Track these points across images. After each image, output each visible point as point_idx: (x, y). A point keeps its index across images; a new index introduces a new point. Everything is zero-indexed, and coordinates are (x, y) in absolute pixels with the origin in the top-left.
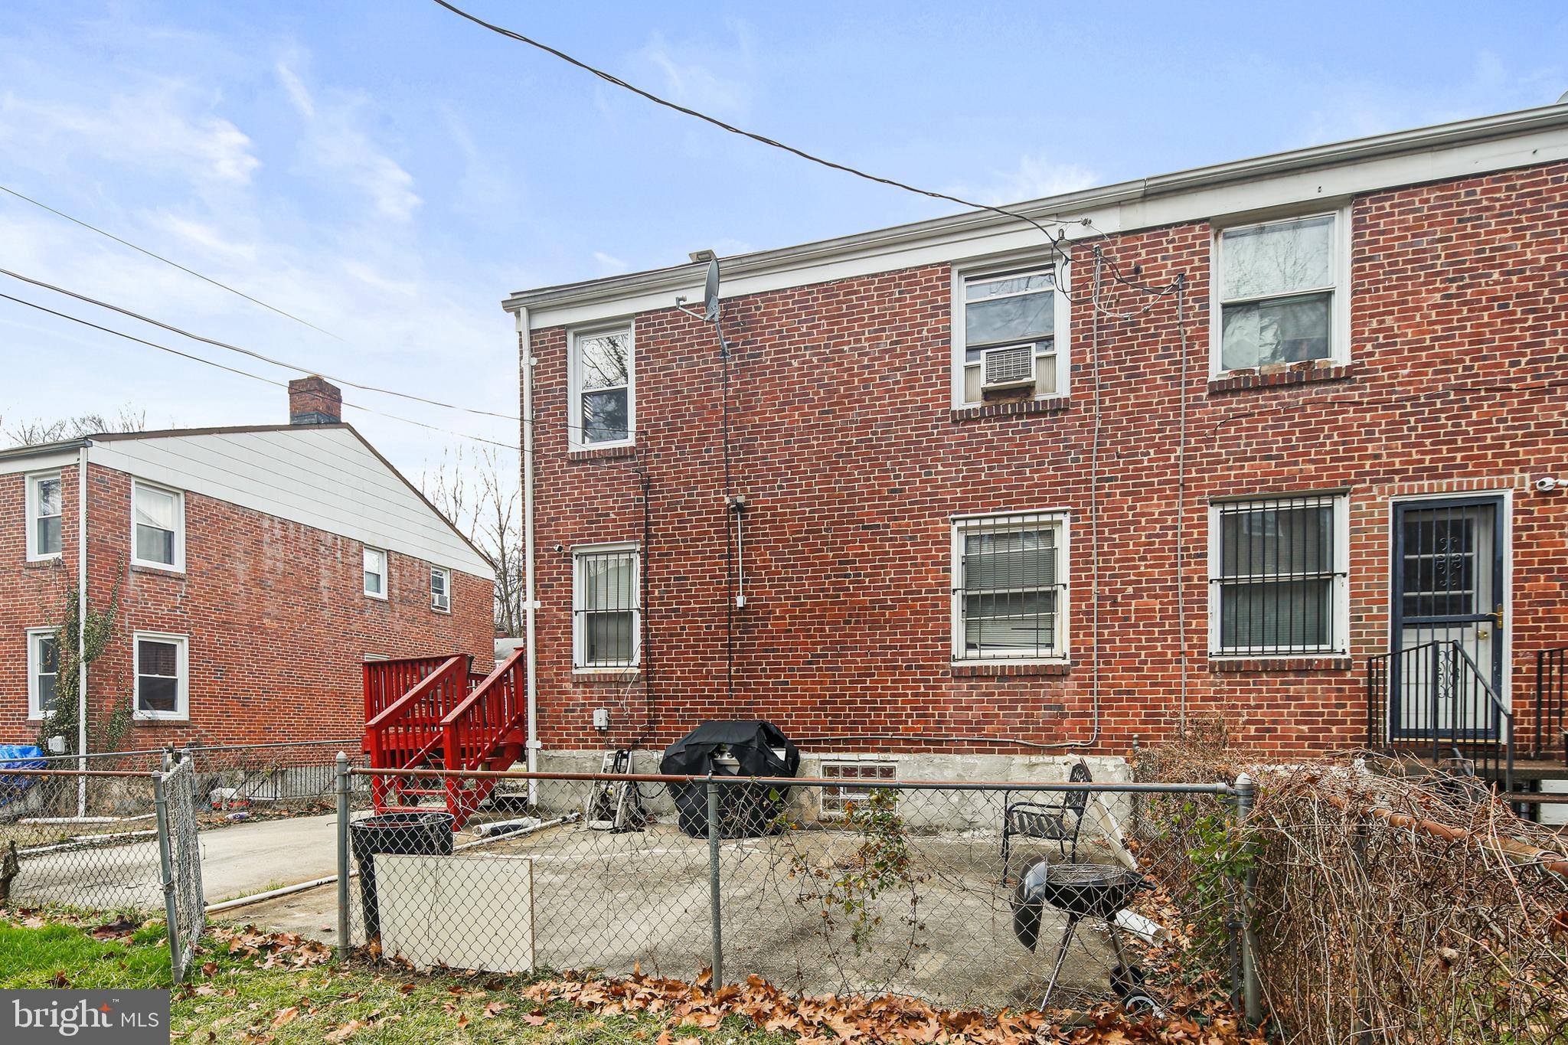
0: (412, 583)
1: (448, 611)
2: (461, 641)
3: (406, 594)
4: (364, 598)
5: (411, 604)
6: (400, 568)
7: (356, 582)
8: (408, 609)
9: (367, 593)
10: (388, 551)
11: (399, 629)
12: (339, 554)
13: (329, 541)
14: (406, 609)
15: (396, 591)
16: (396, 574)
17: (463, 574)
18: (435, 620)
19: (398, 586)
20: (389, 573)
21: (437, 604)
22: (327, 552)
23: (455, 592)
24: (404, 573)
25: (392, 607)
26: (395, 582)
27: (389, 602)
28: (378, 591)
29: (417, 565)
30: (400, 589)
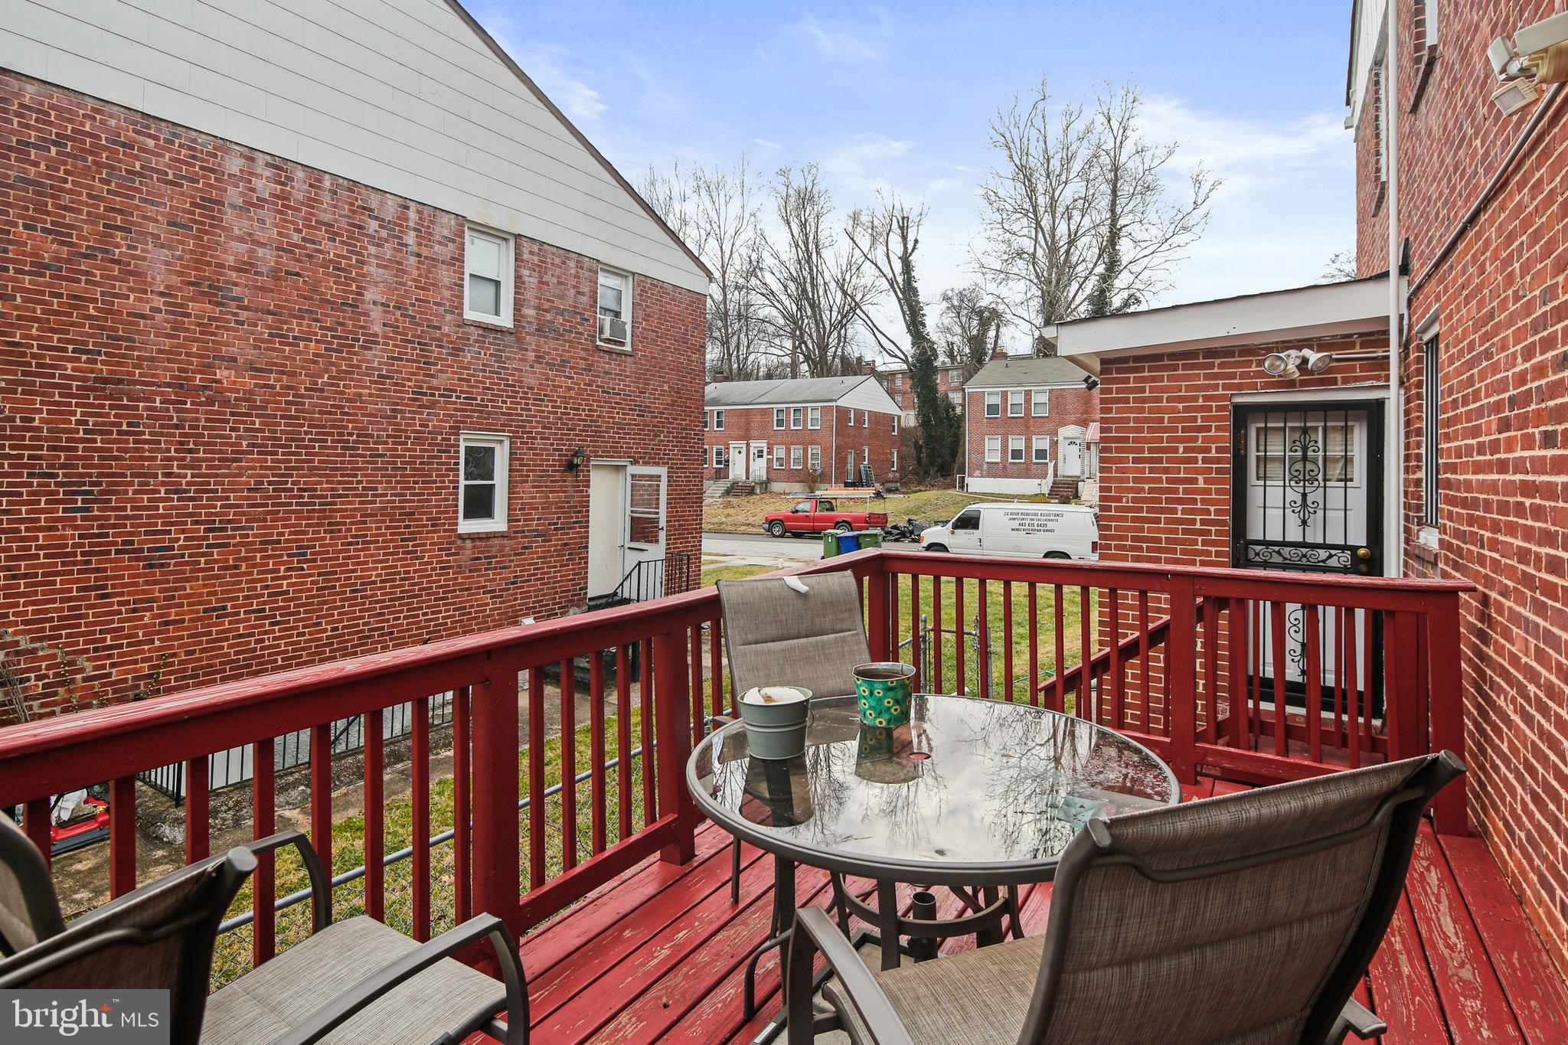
0: (562, 297)
1: (628, 348)
2: (647, 399)
3: (549, 317)
4: (464, 324)
5: (559, 335)
6: (540, 269)
7: (447, 294)
8: (552, 344)
9: (469, 315)
10: (518, 236)
11: (533, 382)
12: (410, 238)
13: (390, 210)
14: (548, 345)
15: (529, 312)
16: (531, 280)
17: (656, 283)
18: (603, 363)
19: (533, 302)
20: (518, 278)
21: (607, 334)
22: (384, 234)
23: (641, 314)
24: (546, 278)
25: (520, 340)
26: (529, 295)
27: (516, 333)
28: (497, 313)
29: (572, 264)
30: (538, 308)
